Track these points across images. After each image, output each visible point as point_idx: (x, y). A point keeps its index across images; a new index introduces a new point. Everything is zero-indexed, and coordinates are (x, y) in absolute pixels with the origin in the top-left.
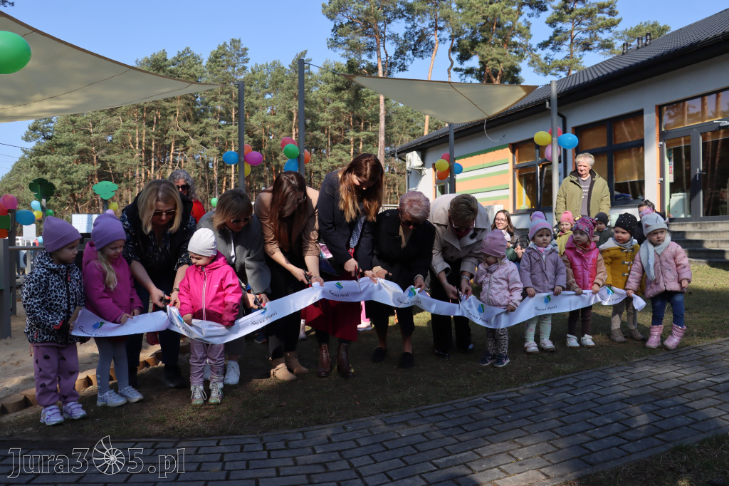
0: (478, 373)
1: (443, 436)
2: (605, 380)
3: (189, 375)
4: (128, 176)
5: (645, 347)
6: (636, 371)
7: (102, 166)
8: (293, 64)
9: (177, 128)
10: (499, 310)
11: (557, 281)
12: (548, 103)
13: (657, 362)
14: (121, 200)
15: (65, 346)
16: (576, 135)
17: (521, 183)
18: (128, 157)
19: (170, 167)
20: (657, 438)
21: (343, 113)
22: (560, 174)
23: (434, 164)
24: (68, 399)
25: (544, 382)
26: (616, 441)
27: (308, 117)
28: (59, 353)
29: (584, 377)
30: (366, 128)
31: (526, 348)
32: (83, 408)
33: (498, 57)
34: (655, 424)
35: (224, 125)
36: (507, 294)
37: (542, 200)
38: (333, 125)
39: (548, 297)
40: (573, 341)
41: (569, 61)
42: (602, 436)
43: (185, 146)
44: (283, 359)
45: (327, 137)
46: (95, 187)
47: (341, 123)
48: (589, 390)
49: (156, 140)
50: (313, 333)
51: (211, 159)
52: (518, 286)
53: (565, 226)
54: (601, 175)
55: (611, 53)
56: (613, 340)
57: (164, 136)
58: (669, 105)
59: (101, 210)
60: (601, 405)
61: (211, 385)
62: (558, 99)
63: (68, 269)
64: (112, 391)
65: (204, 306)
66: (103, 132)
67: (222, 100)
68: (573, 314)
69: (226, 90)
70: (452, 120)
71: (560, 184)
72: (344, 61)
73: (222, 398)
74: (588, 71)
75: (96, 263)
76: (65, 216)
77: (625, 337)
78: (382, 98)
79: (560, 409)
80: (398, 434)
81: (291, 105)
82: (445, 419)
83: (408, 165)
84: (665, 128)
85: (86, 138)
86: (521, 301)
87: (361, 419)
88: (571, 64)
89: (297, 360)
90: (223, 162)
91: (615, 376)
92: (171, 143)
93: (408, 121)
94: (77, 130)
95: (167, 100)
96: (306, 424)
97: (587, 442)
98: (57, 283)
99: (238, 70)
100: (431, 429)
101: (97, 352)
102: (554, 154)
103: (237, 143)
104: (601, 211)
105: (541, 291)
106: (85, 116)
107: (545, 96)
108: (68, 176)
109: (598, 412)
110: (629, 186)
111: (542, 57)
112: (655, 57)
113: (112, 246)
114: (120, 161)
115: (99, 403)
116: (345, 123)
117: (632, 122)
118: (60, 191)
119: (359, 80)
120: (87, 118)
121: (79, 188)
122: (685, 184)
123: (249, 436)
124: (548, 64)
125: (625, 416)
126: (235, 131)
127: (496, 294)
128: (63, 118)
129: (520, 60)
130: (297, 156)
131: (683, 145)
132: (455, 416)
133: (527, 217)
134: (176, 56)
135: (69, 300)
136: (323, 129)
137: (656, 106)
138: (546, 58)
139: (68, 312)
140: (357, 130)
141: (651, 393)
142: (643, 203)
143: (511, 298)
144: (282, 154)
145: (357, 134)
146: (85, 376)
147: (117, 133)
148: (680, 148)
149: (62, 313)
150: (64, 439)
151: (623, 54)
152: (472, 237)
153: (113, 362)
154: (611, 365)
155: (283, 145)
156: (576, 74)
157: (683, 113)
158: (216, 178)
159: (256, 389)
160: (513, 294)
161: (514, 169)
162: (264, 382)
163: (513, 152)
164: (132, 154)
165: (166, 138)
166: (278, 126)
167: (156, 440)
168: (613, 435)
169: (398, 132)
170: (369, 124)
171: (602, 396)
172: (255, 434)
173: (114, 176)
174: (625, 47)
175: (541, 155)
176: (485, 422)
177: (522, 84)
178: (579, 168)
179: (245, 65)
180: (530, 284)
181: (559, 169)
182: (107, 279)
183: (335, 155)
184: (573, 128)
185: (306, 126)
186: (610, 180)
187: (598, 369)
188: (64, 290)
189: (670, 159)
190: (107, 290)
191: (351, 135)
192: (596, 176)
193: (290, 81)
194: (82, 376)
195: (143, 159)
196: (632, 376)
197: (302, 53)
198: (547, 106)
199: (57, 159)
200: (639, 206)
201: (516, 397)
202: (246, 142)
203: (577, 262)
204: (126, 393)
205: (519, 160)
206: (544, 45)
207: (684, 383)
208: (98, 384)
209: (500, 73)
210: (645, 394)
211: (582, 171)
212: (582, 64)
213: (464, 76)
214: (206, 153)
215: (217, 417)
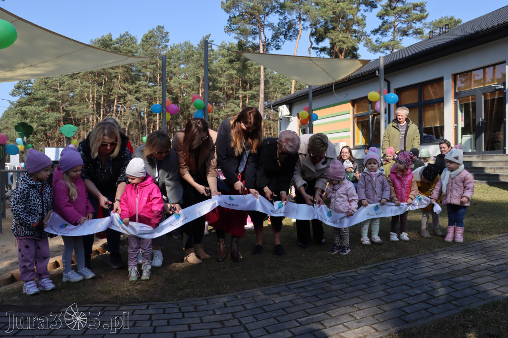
0: (328, 259)
1: (304, 302)
2: (417, 264)
3: (127, 260)
4: (84, 121)
5: (444, 241)
6: (438, 258)
7: (66, 114)
8: (201, 43)
9: (118, 88)
10: (343, 215)
11: (383, 196)
12: (377, 72)
13: (453, 251)
14: (79, 138)
15: (40, 239)
16: (397, 94)
17: (358, 127)
18: (84, 108)
19: (114, 114)
20: (452, 304)
21: (235, 78)
22: (385, 121)
23: (298, 114)
24: (42, 277)
25: (374, 265)
26: (425, 306)
27: (211, 81)
28: (36, 244)
29: (402, 262)
30: (250, 89)
31: (362, 242)
32: (53, 283)
33: (344, 39)
34: (451, 294)
35: (152, 86)
36: (348, 204)
37: (373, 139)
38: (228, 87)
39: (377, 206)
40: (394, 237)
41: (393, 43)
42: (414, 302)
43: (124, 100)
44: (193, 249)
45: (224, 94)
46: (61, 128)
47: (234, 85)
48: (405, 271)
49: (104, 96)
50: (214, 231)
51: (143, 109)
52: (355, 198)
53: (389, 157)
54: (413, 122)
55: (421, 38)
56: (422, 236)
57: (110, 93)
58: (461, 74)
59: (65, 145)
60: (414, 281)
61: (142, 267)
62: (385, 69)
63: (43, 185)
64: (74, 271)
65: (137, 212)
66: (67, 90)
67: (151, 68)
68: (395, 218)
69: (154, 61)
70: (311, 83)
71: (385, 128)
72: (236, 42)
73: (150, 276)
74: (405, 49)
75: (62, 181)
76: (40, 149)
77: (431, 234)
78: (262, 68)
79: (385, 284)
80: (273, 301)
81: (199, 72)
82: (305, 290)
83: (280, 114)
84: (458, 90)
85: (55, 94)
86: (357, 209)
87: (248, 291)
88: (393, 45)
89: (202, 250)
90: (151, 112)
91: (423, 261)
92: (115, 98)
93: (281, 84)
94: (48, 88)
95: (112, 68)
96: (209, 294)
97: (404, 307)
98: (35, 195)
99: (162, 48)
100: (296, 298)
101: (63, 244)
102: (381, 107)
103: (161, 99)
104: (413, 147)
105: (372, 202)
106: (54, 79)
107: (375, 66)
108: (42, 120)
109: (413, 286)
110: (433, 130)
111: (374, 41)
112: (452, 41)
113: (74, 170)
114: (79, 110)
115: (64, 280)
116: (236, 85)
117: (436, 85)
118: (36, 131)
119: (246, 55)
120: (56, 80)
121: (50, 129)
122: (472, 129)
123: (169, 302)
124: (378, 45)
125: (431, 289)
126: (160, 90)
127: (340, 205)
128: (38, 81)
129: (358, 42)
130: (203, 107)
131: (471, 102)
132: (313, 289)
133: (362, 151)
134: (119, 38)
135: (43, 207)
136: (221, 89)
137: (452, 74)
138: (376, 41)
139: (42, 215)
140: (245, 90)
141: (448, 273)
142: (443, 141)
143: (350, 207)
144: (192, 106)
145: (245, 93)
146: (55, 261)
147: (77, 91)
148: (469, 103)
149: (38, 216)
150: (39, 304)
151: (430, 38)
152: (324, 163)
153: (74, 251)
154: (421, 254)
155: (193, 100)
156: (397, 52)
157: (471, 80)
158: (146, 123)
159: (174, 269)
160: (351, 204)
161: (354, 118)
162: (180, 265)
163: (353, 106)
164: (87, 106)
165: (111, 95)
166: (190, 87)
167: (104, 305)
168: (422, 302)
169: (274, 92)
170: (253, 86)
171: (415, 275)
172: (173, 301)
173: (75, 121)
174: (431, 33)
175: (373, 108)
176: (333, 293)
177: (359, 59)
178: (398, 117)
179: (167, 44)
180: (363, 197)
181: (385, 118)
182: (70, 193)
183: (229, 107)
184: (395, 89)
185: (209, 87)
186: (420, 126)
187: (413, 256)
188: (40, 200)
189: (461, 111)
190: (71, 200)
191: (241, 93)
192: (410, 123)
193: (198, 55)
194: (52, 261)
195: (95, 109)
196: (435, 261)
197: (207, 36)
198: (377, 74)
199: (34, 109)
200: (440, 144)
201: (355, 276)
202: (167, 98)
203: (398, 182)
204: (83, 273)
205: (357, 112)
206: (375, 32)
207: (471, 266)
208: (64, 266)
209: (344, 51)
210: (444, 274)
211: (400, 119)
212: (402, 45)
213: (319, 53)
214: (139, 105)
215: (147, 289)
